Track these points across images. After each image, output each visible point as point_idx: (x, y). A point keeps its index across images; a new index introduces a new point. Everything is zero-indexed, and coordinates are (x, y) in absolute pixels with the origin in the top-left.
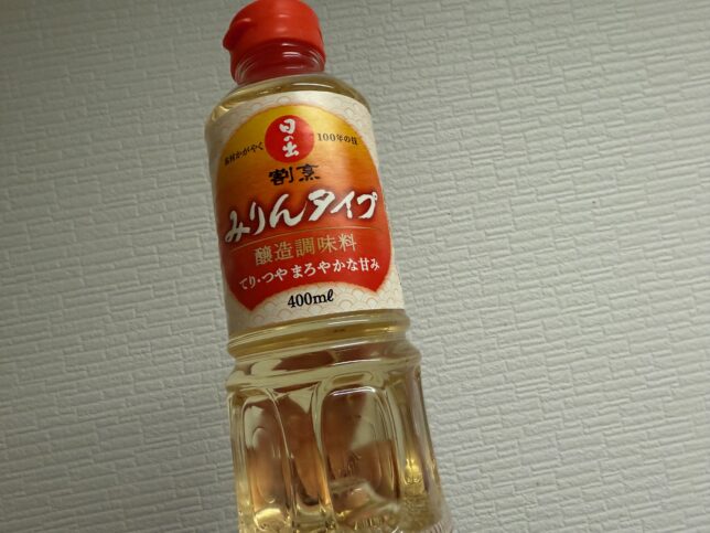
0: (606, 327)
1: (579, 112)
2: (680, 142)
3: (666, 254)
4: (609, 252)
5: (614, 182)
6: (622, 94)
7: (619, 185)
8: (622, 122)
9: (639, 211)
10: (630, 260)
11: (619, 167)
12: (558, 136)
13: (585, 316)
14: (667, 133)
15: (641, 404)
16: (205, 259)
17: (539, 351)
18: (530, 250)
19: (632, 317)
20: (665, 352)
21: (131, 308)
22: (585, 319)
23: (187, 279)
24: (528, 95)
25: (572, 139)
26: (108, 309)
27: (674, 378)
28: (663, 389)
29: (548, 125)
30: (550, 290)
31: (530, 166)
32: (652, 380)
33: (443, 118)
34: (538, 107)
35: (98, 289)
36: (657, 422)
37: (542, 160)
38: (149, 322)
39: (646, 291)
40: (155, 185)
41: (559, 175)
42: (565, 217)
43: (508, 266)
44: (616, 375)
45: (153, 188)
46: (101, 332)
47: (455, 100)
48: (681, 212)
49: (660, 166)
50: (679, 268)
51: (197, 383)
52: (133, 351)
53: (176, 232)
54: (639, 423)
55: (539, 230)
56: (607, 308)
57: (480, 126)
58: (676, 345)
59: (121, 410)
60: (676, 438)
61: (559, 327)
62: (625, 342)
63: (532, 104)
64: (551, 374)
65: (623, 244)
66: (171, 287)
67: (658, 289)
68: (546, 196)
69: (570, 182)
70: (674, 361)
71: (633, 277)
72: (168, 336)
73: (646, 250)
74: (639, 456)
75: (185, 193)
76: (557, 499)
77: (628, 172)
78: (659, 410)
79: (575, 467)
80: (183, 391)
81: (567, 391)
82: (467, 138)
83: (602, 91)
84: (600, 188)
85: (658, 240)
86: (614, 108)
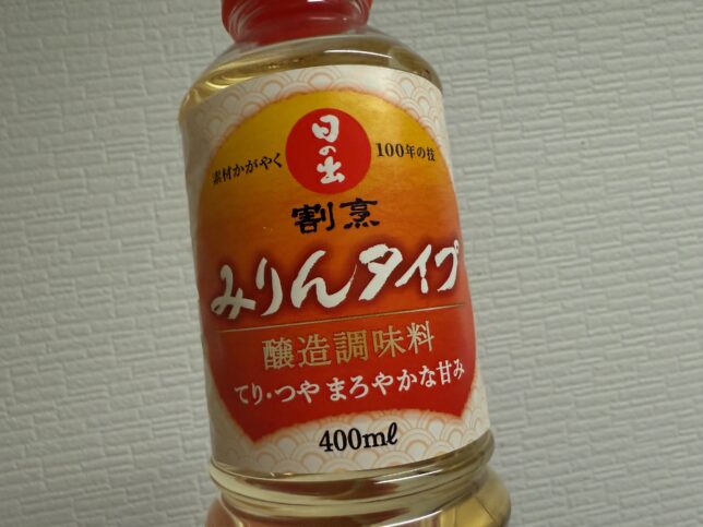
0: (585, 280)
1: (573, 39)
2: (678, 81)
3: (654, 204)
4: (594, 199)
5: (605, 122)
6: (623, 22)
7: (611, 125)
8: (619, 53)
9: (630, 155)
10: (616, 208)
11: (612, 105)
12: (551, 65)
13: (564, 267)
14: (665, 70)
15: (614, 363)
16: (142, 186)
17: (513, 304)
18: (511, 193)
19: (613, 270)
20: (643, 309)
21: (51, 240)
22: (563, 271)
23: (121, 208)
24: (521, 15)
25: (564, 70)
26: (25, 240)
27: (650, 337)
28: (640, 347)
29: (541, 52)
30: (530, 238)
31: (517, 98)
32: (628, 337)
33: (425, 35)
34: (530, 30)
35: (12, 215)
36: (630, 383)
37: (530, 92)
38: (73, 257)
39: (630, 243)
40: (84, 95)
41: (548, 109)
42: (551, 158)
43: (485, 209)
44: (591, 332)
45: (81, 99)
46: (17, 266)
47: (440, 16)
48: (674, 159)
49: (657, 106)
50: (666, 219)
51: (130, 329)
52: (55, 289)
53: (108, 153)
54: (611, 382)
55: (521, 171)
56: (588, 260)
57: (464, 48)
58: (655, 302)
59: (41, 358)
60: (647, 399)
61: (536, 279)
62: (602, 297)
63: (524, 27)
64: (525, 330)
65: (611, 191)
66: (100, 217)
67: (642, 241)
68: (532, 133)
69: (559, 119)
70: (652, 318)
71: (617, 228)
72: (96, 273)
73: (634, 199)
74: (608, 418)
75: (118, 106)
76: (521, 460)
77: (621, 111)
78: (632, 370)
79: (541, 428)
80: (114, 337)
81: (538, 348)
82: (450, 61)
83: (600, 16)
84: (590, 128)
85: (647, 189)
86: (612, 38)
